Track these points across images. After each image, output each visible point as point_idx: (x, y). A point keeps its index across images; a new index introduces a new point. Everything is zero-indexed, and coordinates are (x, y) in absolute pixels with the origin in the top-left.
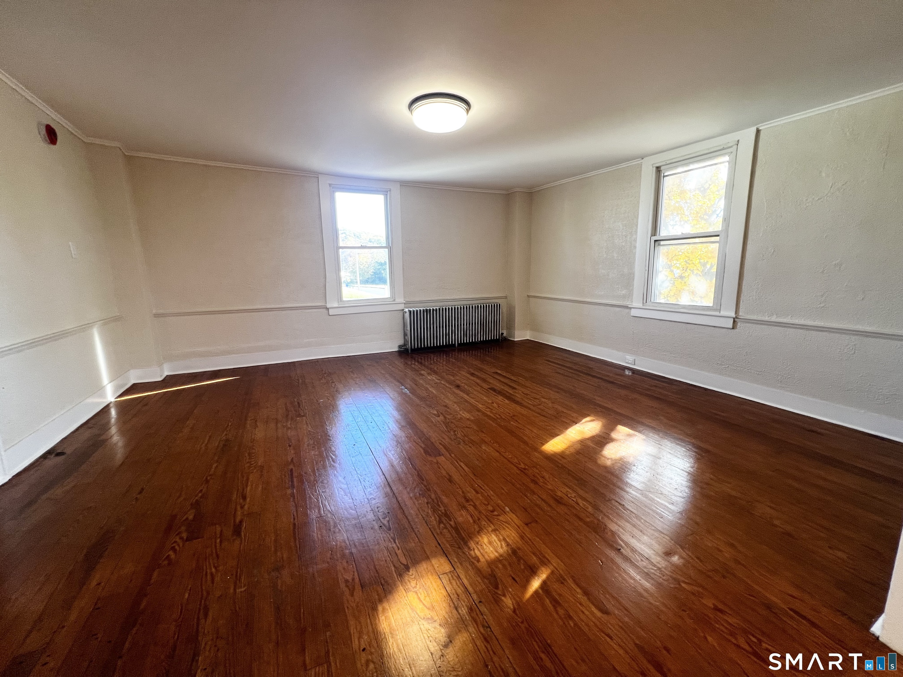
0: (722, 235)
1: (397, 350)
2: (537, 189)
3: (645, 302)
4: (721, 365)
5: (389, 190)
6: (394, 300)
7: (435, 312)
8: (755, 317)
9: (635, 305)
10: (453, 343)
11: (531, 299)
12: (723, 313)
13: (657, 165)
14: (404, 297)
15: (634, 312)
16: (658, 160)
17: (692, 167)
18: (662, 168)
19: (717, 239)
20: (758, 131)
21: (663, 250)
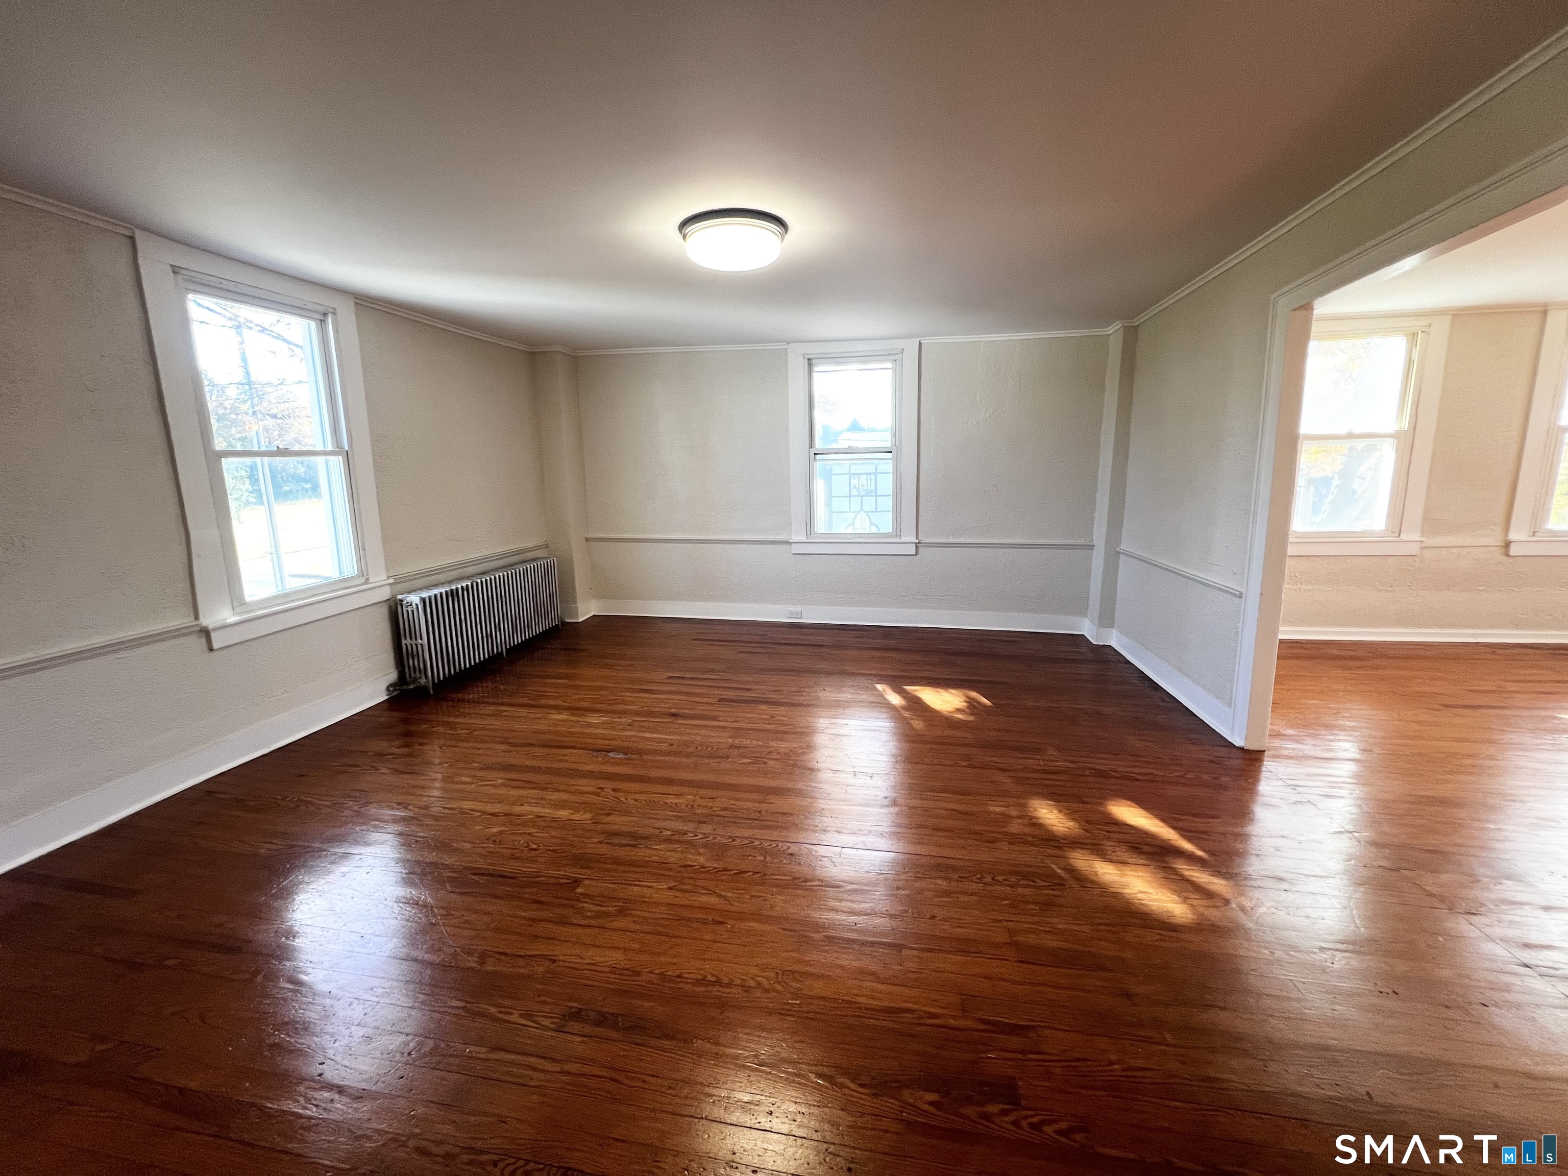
0: (894, 452)
1: (386, 698)
2: (594, 352)
3: (809, 534)
4: (906, 596)
5: (332, 310)
6: (367, 581)
7: (465, 592)
8: (933, 540)
9: (795, 538)
10: (500, 651)
11: (593, 544)
12: (904, 539)
13: (809, 357)
14: (387, 571)
15: (795, 549)
16: (812, 350)
17: (870, 366)
18: (814, 361)
19: (890, 455)
20: (920, 344)
21: (819, 465)
